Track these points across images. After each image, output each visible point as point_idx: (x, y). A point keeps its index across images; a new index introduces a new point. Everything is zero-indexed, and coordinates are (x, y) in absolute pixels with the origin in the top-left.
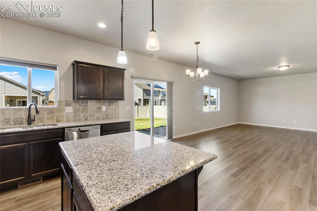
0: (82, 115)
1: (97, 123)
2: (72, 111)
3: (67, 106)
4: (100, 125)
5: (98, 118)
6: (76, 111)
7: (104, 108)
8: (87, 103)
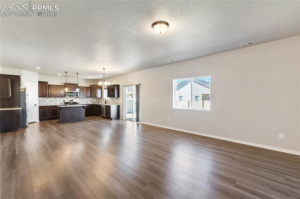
2: (111, 101)
4: (105, 106)
7: (116, 100)
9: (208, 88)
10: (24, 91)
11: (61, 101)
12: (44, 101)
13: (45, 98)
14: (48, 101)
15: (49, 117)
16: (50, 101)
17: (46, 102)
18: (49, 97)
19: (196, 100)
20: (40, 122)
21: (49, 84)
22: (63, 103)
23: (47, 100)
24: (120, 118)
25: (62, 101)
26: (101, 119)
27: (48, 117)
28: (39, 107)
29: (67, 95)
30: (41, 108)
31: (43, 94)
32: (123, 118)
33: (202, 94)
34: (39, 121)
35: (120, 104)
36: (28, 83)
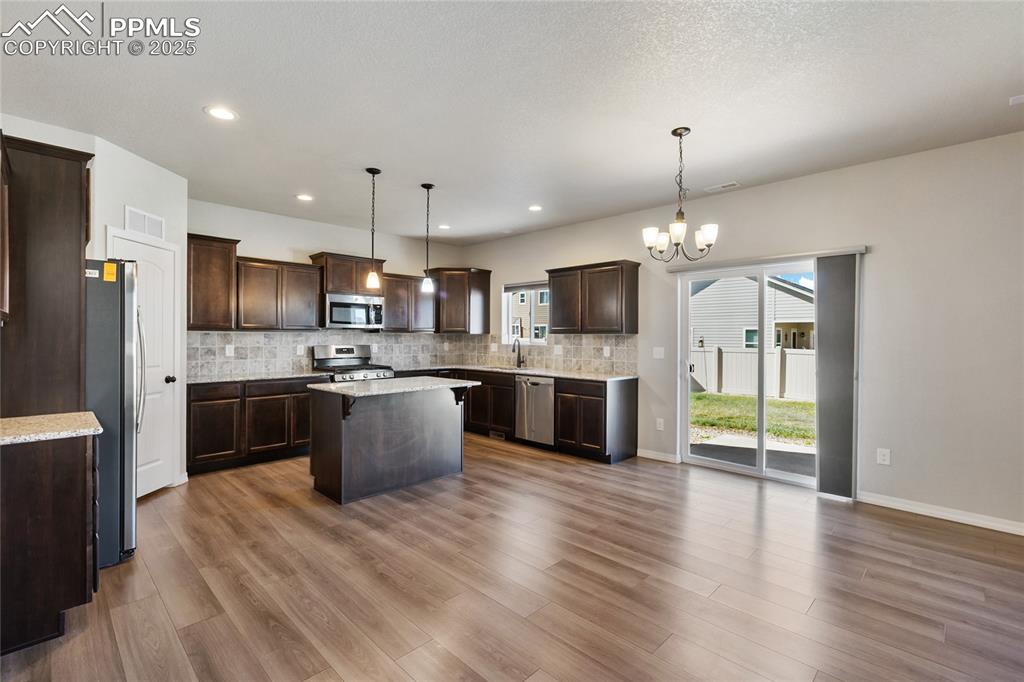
0: (574, 360)
1: (549, 374)
2: (561, 353)
3: (556, 343)
4: (553, 380)
5: (597, 370)
6: (567, 352)
7: (607, 351)
8: (581, 339)
9: (809, 300)
10: (113, 279)
11: (295, 349)
12: (210, 352)
13: (215, 337)
14: (230, 350)
15: (244, 446)
16: (240, 354)
17: (219, 359)
18: (239, 328)
19: (747, 346)
20: (190, 487)
21: (241, 251)
22: (305, 361)
23: (224, 349)
24: (640, 453)
25: (301, 350)
26: (542, 459)
27: (239, 451)
28: (190, 387)
29: (331, 321)
30: (198, 394)
31: (206, 311)
32: (675, 453)
33: (777, 325)
34: (184, 478)
35: (642, 373)
36: (128, 233)
